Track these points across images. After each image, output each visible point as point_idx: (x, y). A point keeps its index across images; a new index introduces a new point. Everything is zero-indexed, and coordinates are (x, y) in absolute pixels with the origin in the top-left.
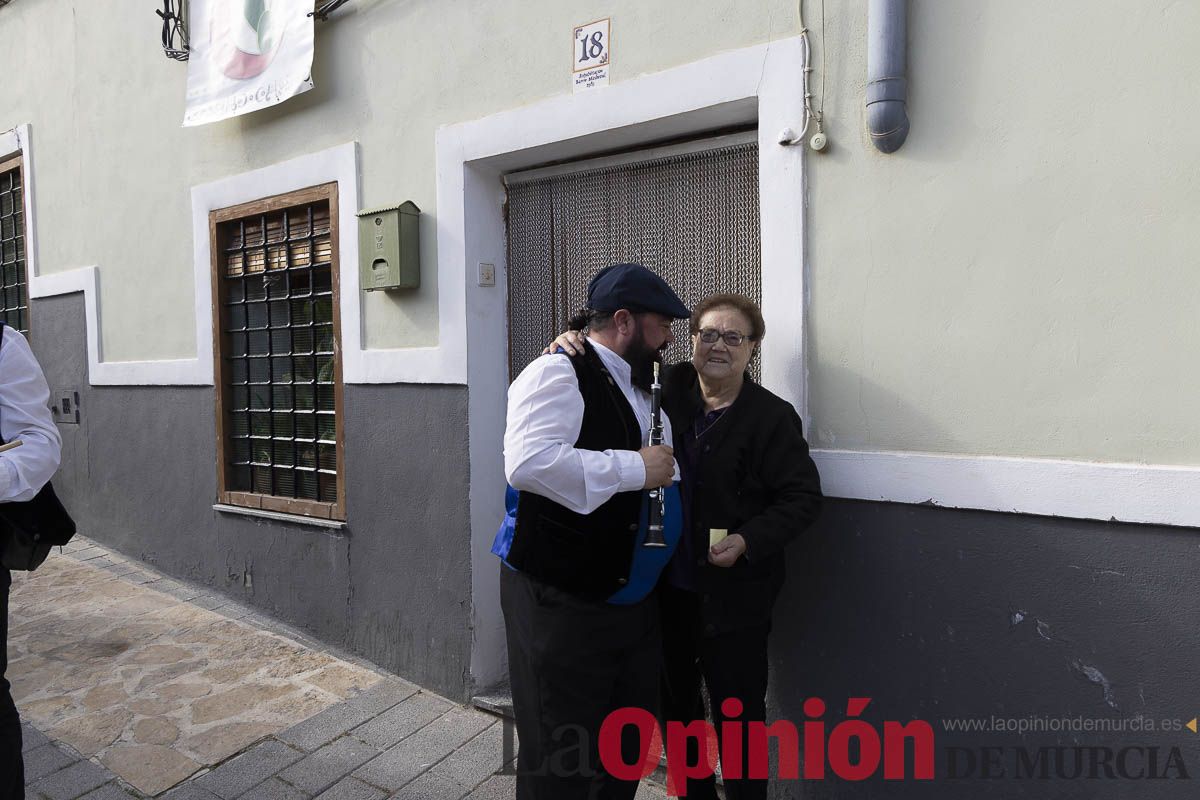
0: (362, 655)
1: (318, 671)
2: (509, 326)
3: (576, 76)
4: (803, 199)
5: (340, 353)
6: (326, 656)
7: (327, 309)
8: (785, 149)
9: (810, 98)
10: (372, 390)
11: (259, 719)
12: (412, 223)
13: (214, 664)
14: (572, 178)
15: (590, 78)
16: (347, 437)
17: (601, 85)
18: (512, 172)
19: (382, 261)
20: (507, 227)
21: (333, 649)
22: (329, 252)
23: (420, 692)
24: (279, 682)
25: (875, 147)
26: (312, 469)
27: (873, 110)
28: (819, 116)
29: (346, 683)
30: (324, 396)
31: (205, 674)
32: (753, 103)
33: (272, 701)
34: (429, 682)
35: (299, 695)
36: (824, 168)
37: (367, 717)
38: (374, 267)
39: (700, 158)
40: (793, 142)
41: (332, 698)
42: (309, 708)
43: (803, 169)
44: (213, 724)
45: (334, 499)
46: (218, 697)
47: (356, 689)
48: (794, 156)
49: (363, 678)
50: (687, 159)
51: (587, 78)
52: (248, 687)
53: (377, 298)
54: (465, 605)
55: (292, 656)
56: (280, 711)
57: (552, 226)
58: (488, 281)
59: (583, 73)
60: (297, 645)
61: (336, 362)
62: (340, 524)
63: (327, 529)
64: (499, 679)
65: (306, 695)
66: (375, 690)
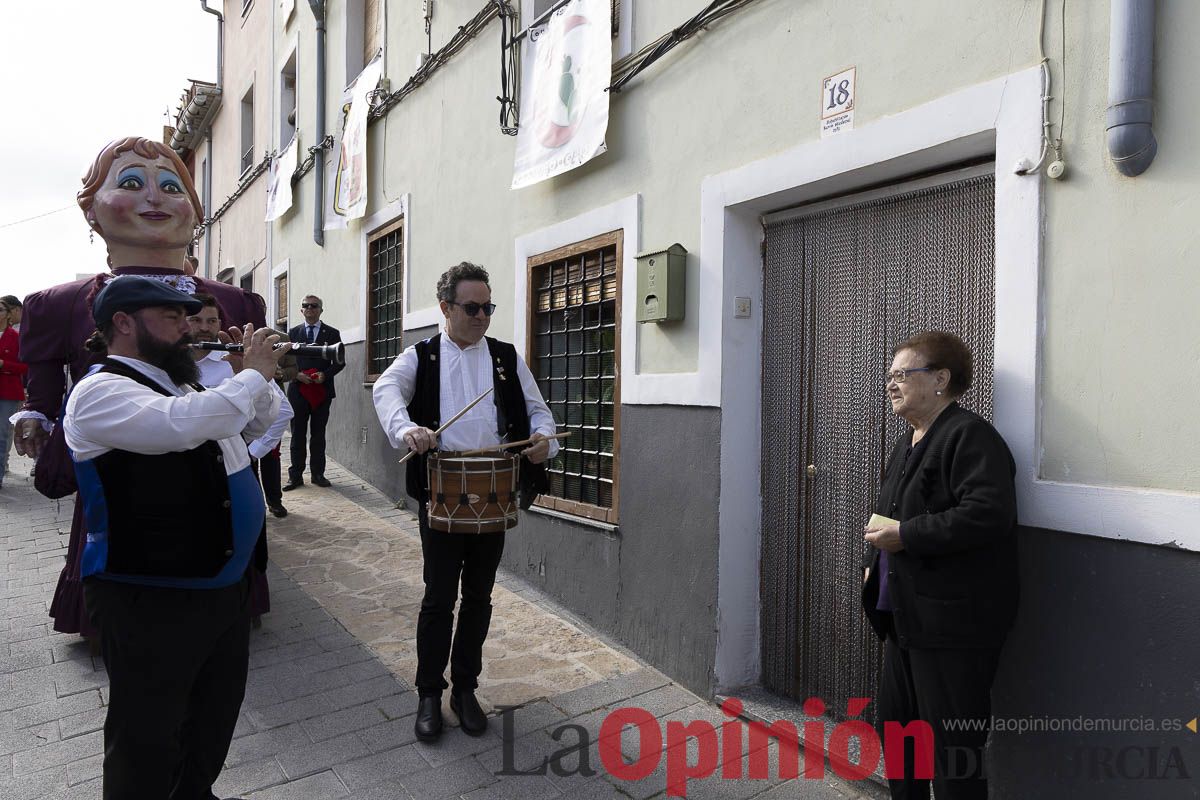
0: (627, 645)
1: (589, 653)
2: (763, 354)
3: (824, 123)
4: (1040, 227)
5: (620, 376)
6: (598, 642)
7: (610, 339)
8: (1022, 179)
9: (1049, 126)
10: (643, 410)
11: (538, 683)
12: (679, 262)
13: (510, 635)
14: (823, 216)
15: (836, 123)
16: (622, 451)
17: (845, 128)
18: (769, 213)
19: (653, 297)
20: (764, 264)
21: (604, 637)
22: (614, 290)
23: (671, 684)
24: (558, 657)
25: (1117, 172)
26: (595, 478)
27: (1113, 134)
28: (1057, 144)
29: (610, 666)
30: (606, 414)
31: (503, 642)
32: (991, 135)
33: (549, 671)
34: (680, 677)
35: (571, 670)
36: (1062, 195)
37: (624, 697)
38: (647, 303)
39: (945, 191)
40: (1029, 171)
41: (598, 677)
42: (578, 681)
43: (1040, 199)
44: (502, 681)
45: (610, 505)
46: (509, 661)
47: (618, 672)
48: (1032, 185)
49: (625, 664)
50: (932, 192)
51: (834, 124)
52: (533, 657)
53: (650, 329)
54: (712, 608)
55: (570, 637)
56: (554, 680)
57: (804, 262)
58: (744, 313)
59: (829, 119)
60: (575, 630)
61: (616, 385)
62: (613, 527)
63: (603, 530)
64: (743, 684)
65: (577, 670)
66: (633, 676)
